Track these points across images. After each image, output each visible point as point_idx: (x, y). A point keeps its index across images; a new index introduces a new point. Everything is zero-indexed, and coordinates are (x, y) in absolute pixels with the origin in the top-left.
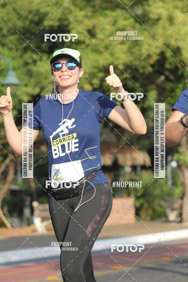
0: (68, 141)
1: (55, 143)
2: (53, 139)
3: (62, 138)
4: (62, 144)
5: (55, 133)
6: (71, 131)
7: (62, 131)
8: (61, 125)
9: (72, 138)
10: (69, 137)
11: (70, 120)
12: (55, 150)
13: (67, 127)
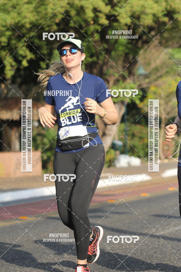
0: (73, 115)
1: (63, 115)
2: (61, 112)
3: (68, 111)
4: (68, 116)
5: (62, 108)
6: (76, 107)
7: (69, 107)
8: (68, 101)
9: (77, 112)
10: (74, 112)
11: (75, 97)
12: (63, 120)
13: (73, 104)
